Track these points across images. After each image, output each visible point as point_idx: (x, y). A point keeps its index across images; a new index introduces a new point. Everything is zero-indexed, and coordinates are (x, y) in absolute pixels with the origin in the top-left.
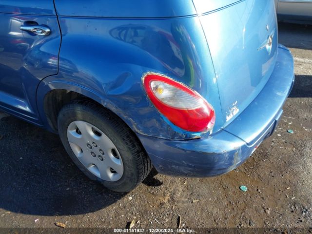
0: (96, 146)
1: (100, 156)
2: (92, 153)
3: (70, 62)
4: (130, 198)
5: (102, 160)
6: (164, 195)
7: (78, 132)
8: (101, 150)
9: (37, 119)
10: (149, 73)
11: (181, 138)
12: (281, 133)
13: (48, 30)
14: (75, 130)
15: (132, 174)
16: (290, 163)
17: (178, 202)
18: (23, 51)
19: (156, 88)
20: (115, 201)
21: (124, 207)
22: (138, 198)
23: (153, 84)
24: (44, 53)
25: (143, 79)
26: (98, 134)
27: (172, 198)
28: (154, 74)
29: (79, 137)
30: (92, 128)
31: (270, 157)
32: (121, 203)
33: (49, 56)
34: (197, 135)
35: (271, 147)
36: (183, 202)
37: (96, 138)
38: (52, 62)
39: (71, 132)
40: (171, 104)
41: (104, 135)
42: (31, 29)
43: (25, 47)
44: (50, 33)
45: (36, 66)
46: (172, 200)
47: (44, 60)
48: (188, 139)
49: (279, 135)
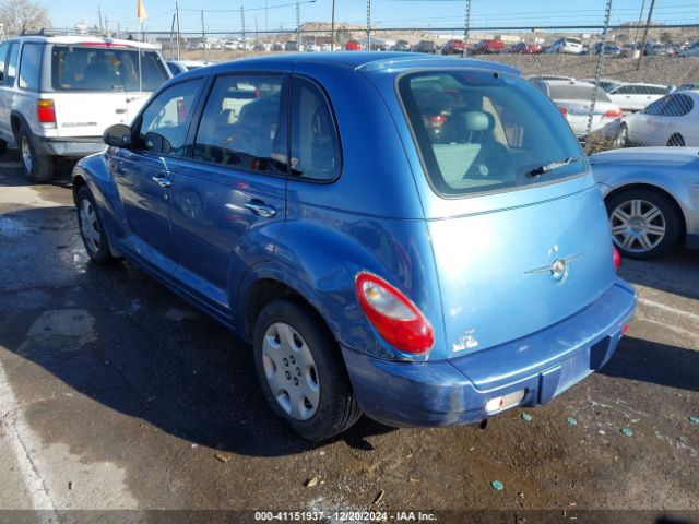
0: (294, 363)
1: (295, 378)
2: (287, 372)
3: (293, 253)
4: (322, 453)
5: (297, 384)
6: (371, 463)
7: (278, 340)
8: (298, 368)
9: (231, 318)
10: (365, 272)
11: (388, 357)
12: (607, 431)
13: (273, 212)
14: (274, 338)
15: (328, 406)
16: (597, 474)
17: (388, 475)
18: (240, 230)
19: (369, 290)
20: (300, 452)
21: (310, 461)
22: (334, 455)
23: (365, 286)
24: (263, 237)
25: (356, 277)
26: (299, 344)
27: (381, 468)
28: (369, 273)
29: (277, 347)
30: (295, 336)
31: (567, 458)
32: (307, 455)
33: (269, 240)
34: (408, 357)
35: (576, 445)
36: (395, 477)
37: (295, 349)
38: (270, 248)
39: (269, 339)
40: (380, 310)
41: (305, 346)
42: (256, 207)
43: (244, 227)
44: (274, 215)
45: (250, 250)
46: (381, 471)
47: (262, 244)
48: (398, 360)
49: (602, 432)
